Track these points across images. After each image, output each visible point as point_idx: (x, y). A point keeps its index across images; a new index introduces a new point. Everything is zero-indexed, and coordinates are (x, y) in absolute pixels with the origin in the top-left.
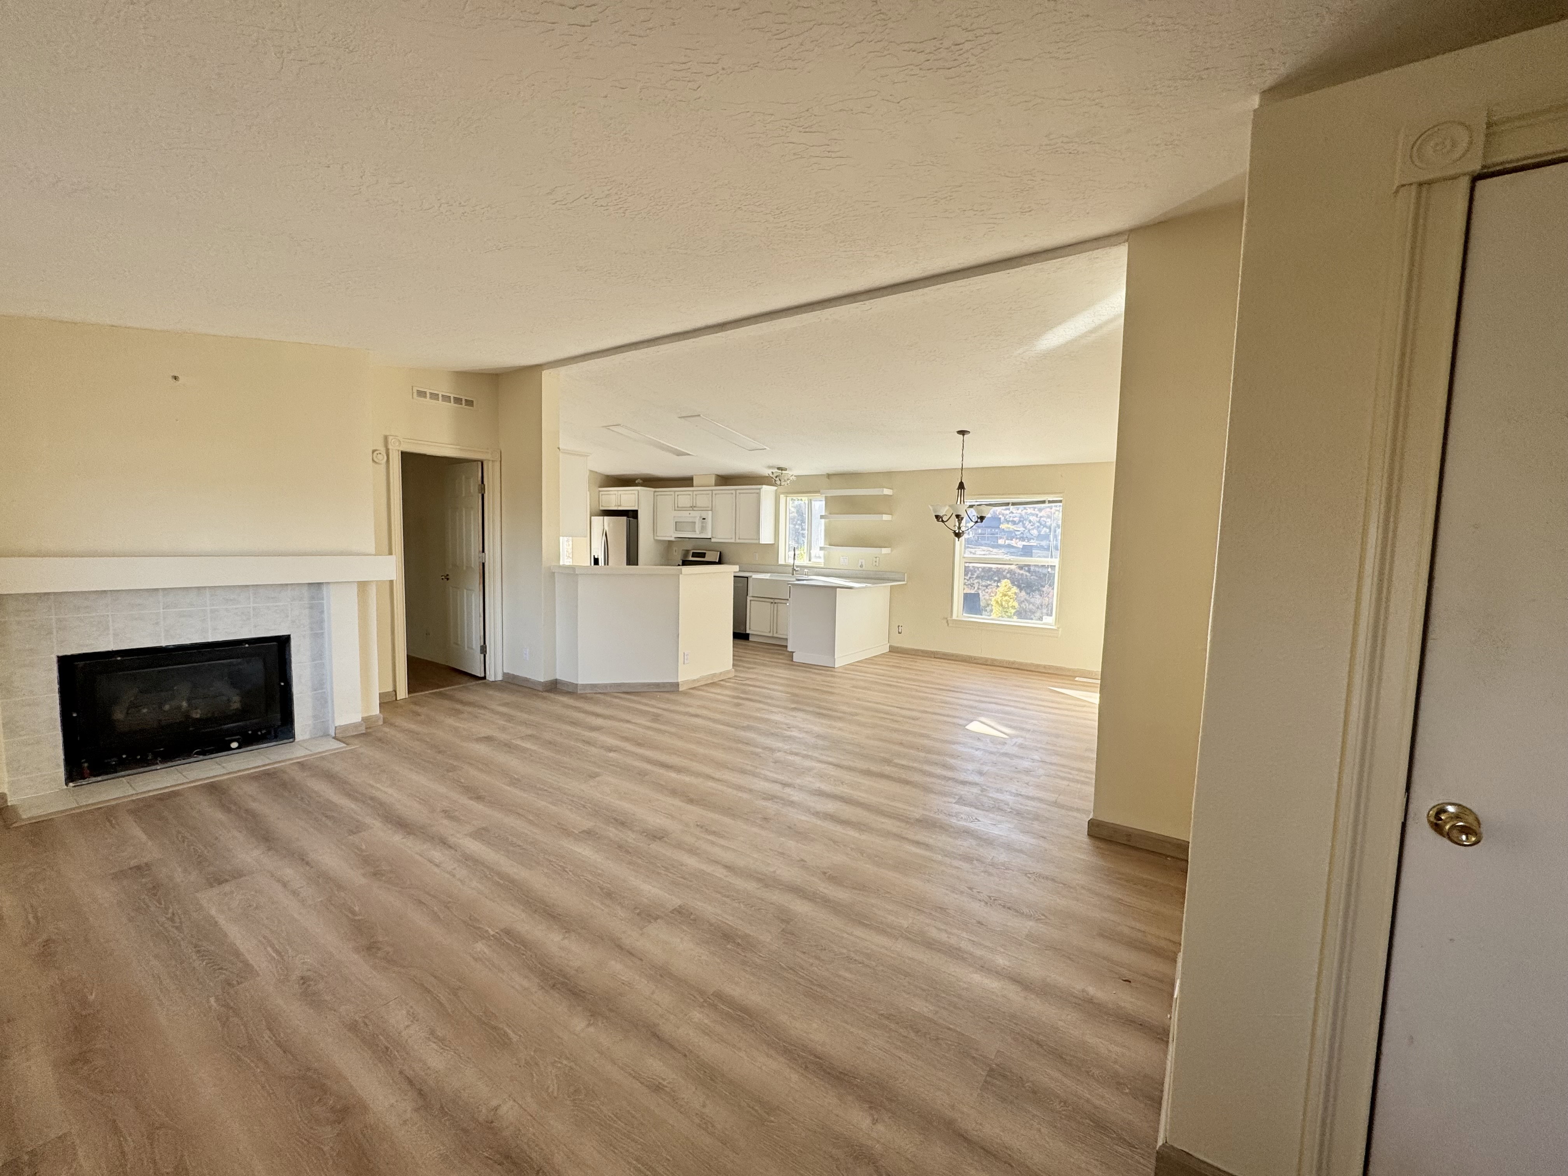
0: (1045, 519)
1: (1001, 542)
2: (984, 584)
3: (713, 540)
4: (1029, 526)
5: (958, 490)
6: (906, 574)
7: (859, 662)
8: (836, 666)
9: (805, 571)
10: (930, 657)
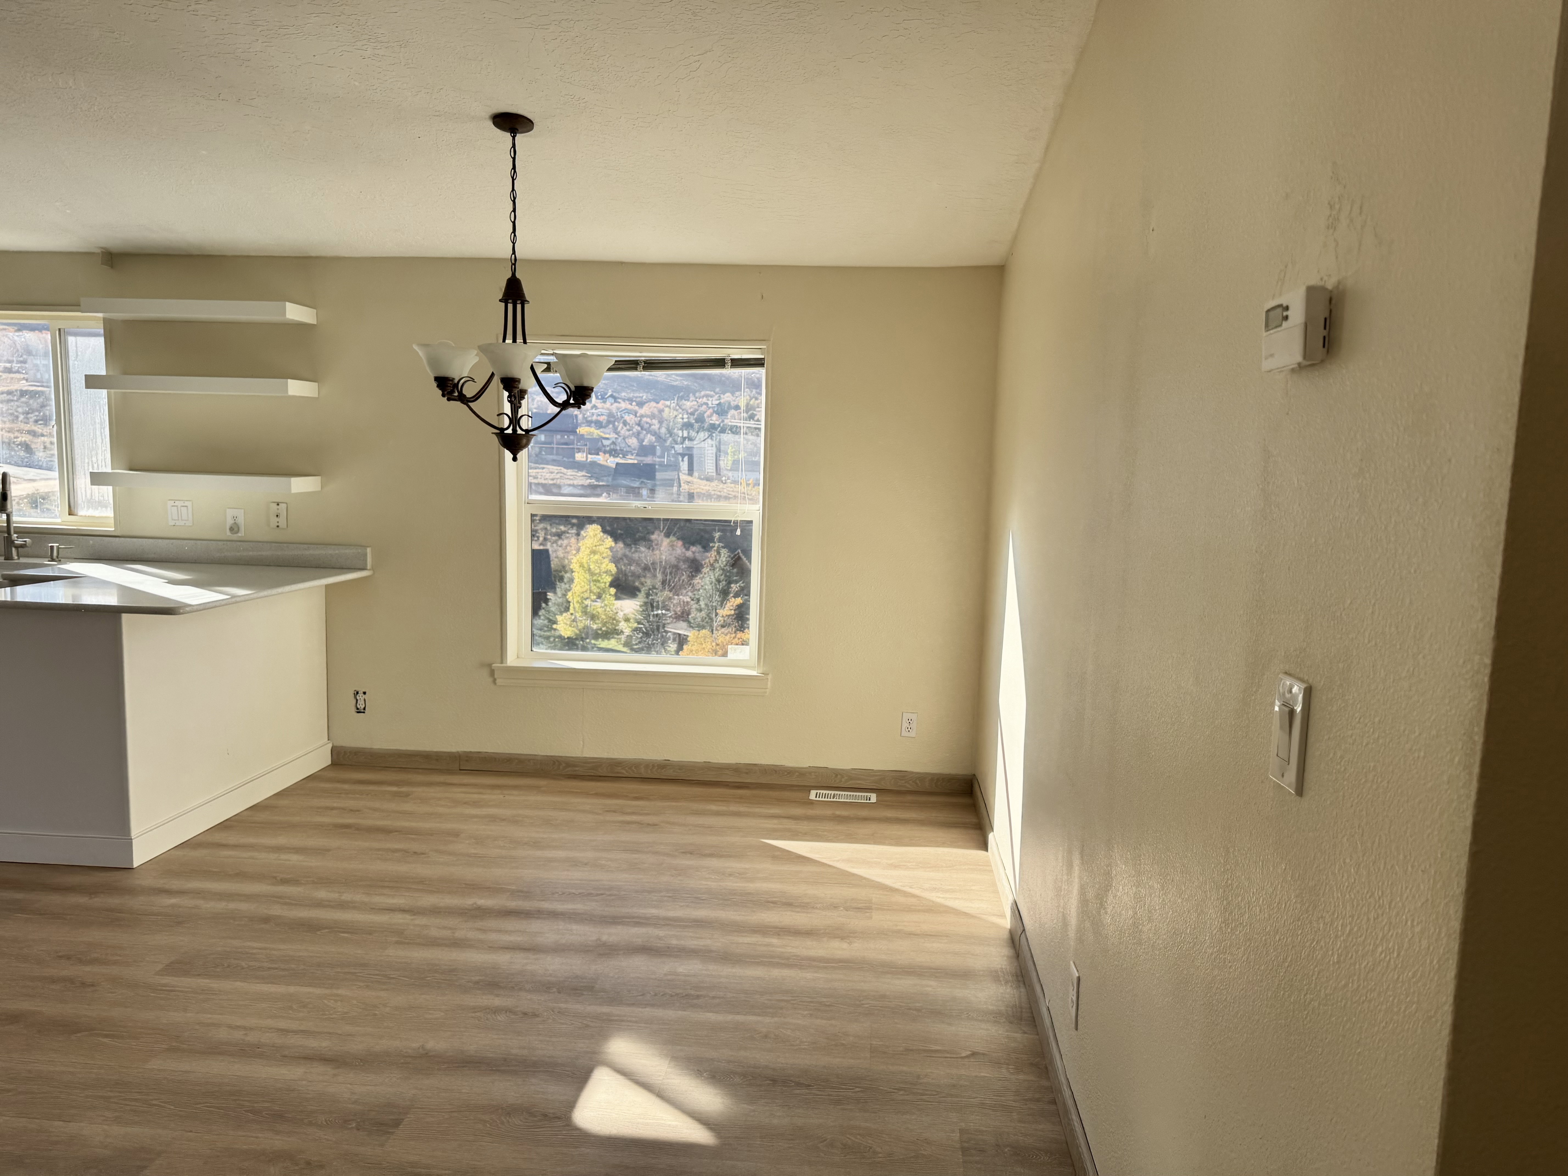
0: (648, 420)
1: (580, 457)
2: (554, 530)
4: (624, 431)
5: (503, 304)
6: (369, 550)
7: (225, 826)
8: (136, 864)
9: (52, 547)
10: (449, 772)
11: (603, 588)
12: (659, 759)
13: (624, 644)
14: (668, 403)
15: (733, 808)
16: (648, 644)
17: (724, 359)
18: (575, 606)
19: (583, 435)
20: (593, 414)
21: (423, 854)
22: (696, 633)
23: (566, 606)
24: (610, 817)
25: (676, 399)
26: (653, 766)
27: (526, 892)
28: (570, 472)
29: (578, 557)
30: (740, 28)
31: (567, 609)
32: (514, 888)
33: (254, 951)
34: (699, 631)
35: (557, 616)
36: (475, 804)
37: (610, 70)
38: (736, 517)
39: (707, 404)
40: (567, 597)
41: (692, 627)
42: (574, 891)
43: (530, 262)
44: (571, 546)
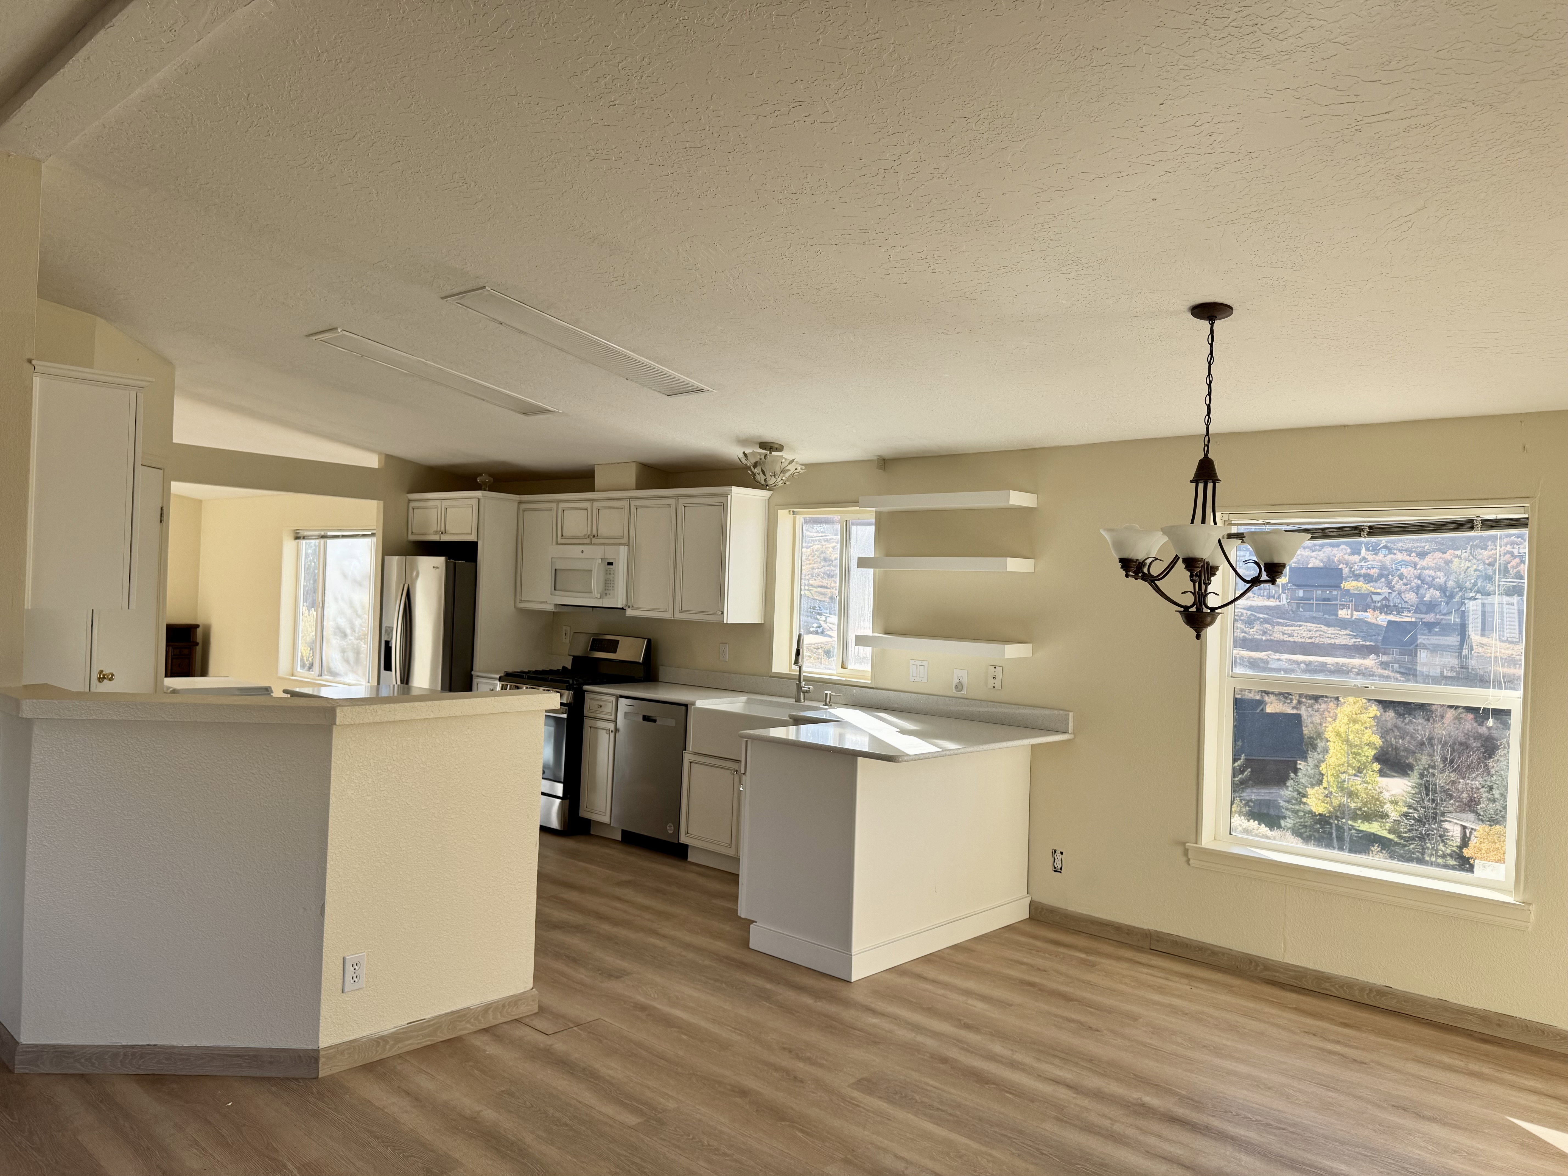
0: (1432, 573)
1: (1343, 614)
3: (630, 612)
4: (1399, 586)
5: (1194, 484)
6: (1071, 714)
7: (928, 959)
8: (854, 978)
9: (826, 694)
10: (1139, 949)
11: (1364, 763)
12: (1378, 983)
13: (1389, 830)
14: (1458, 553)
15: (1474, 1066)
16: (1421, 833)
17: (1473, 520)
18: (1329, 779)
19: (1348, 590)
20: (1362, 567)
21: (1098, 1031)
22: (1487, 828)
23: (1318, 779)
24: (1308, 1040)
25: (1469, 549)
26: (1371, 990)
27: (1196, 1102)
28: (1331, 630)
29: (1334, 725)
30: (1457, 180)
31: (1320, 782)
32: (1184, 1093)
33: (929, 1088)
34: (1491, 826)
35: (1307, 789)
36: (1160, 990)
37: (1309, 247)
38: (1487, 704)
39: (1512, 553)
40: (1321, 769)
41: (1482, 821)
42: (1250, 1115)
43: (1232, 437)
44: (1329, 712)
